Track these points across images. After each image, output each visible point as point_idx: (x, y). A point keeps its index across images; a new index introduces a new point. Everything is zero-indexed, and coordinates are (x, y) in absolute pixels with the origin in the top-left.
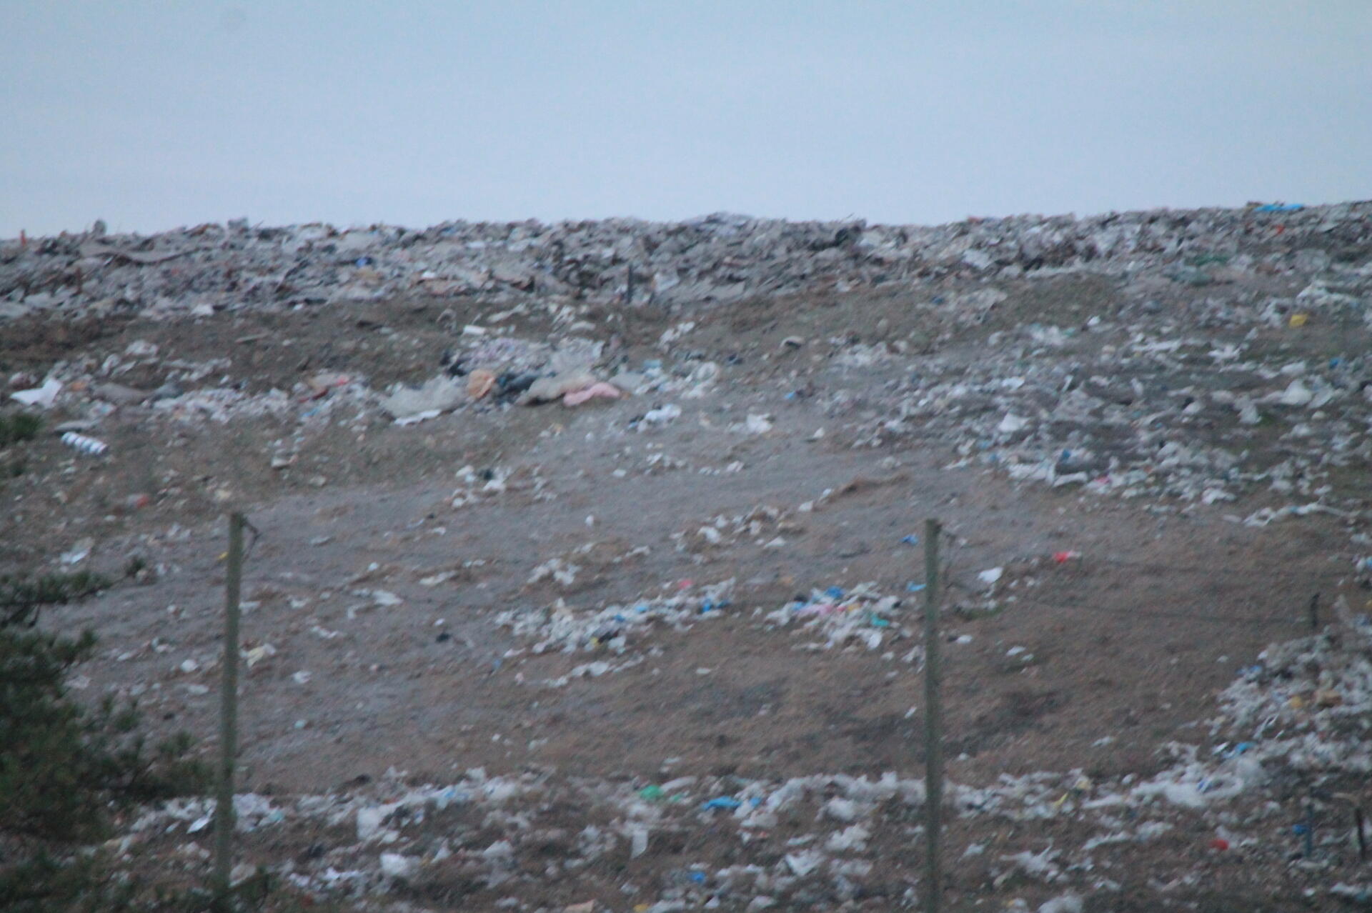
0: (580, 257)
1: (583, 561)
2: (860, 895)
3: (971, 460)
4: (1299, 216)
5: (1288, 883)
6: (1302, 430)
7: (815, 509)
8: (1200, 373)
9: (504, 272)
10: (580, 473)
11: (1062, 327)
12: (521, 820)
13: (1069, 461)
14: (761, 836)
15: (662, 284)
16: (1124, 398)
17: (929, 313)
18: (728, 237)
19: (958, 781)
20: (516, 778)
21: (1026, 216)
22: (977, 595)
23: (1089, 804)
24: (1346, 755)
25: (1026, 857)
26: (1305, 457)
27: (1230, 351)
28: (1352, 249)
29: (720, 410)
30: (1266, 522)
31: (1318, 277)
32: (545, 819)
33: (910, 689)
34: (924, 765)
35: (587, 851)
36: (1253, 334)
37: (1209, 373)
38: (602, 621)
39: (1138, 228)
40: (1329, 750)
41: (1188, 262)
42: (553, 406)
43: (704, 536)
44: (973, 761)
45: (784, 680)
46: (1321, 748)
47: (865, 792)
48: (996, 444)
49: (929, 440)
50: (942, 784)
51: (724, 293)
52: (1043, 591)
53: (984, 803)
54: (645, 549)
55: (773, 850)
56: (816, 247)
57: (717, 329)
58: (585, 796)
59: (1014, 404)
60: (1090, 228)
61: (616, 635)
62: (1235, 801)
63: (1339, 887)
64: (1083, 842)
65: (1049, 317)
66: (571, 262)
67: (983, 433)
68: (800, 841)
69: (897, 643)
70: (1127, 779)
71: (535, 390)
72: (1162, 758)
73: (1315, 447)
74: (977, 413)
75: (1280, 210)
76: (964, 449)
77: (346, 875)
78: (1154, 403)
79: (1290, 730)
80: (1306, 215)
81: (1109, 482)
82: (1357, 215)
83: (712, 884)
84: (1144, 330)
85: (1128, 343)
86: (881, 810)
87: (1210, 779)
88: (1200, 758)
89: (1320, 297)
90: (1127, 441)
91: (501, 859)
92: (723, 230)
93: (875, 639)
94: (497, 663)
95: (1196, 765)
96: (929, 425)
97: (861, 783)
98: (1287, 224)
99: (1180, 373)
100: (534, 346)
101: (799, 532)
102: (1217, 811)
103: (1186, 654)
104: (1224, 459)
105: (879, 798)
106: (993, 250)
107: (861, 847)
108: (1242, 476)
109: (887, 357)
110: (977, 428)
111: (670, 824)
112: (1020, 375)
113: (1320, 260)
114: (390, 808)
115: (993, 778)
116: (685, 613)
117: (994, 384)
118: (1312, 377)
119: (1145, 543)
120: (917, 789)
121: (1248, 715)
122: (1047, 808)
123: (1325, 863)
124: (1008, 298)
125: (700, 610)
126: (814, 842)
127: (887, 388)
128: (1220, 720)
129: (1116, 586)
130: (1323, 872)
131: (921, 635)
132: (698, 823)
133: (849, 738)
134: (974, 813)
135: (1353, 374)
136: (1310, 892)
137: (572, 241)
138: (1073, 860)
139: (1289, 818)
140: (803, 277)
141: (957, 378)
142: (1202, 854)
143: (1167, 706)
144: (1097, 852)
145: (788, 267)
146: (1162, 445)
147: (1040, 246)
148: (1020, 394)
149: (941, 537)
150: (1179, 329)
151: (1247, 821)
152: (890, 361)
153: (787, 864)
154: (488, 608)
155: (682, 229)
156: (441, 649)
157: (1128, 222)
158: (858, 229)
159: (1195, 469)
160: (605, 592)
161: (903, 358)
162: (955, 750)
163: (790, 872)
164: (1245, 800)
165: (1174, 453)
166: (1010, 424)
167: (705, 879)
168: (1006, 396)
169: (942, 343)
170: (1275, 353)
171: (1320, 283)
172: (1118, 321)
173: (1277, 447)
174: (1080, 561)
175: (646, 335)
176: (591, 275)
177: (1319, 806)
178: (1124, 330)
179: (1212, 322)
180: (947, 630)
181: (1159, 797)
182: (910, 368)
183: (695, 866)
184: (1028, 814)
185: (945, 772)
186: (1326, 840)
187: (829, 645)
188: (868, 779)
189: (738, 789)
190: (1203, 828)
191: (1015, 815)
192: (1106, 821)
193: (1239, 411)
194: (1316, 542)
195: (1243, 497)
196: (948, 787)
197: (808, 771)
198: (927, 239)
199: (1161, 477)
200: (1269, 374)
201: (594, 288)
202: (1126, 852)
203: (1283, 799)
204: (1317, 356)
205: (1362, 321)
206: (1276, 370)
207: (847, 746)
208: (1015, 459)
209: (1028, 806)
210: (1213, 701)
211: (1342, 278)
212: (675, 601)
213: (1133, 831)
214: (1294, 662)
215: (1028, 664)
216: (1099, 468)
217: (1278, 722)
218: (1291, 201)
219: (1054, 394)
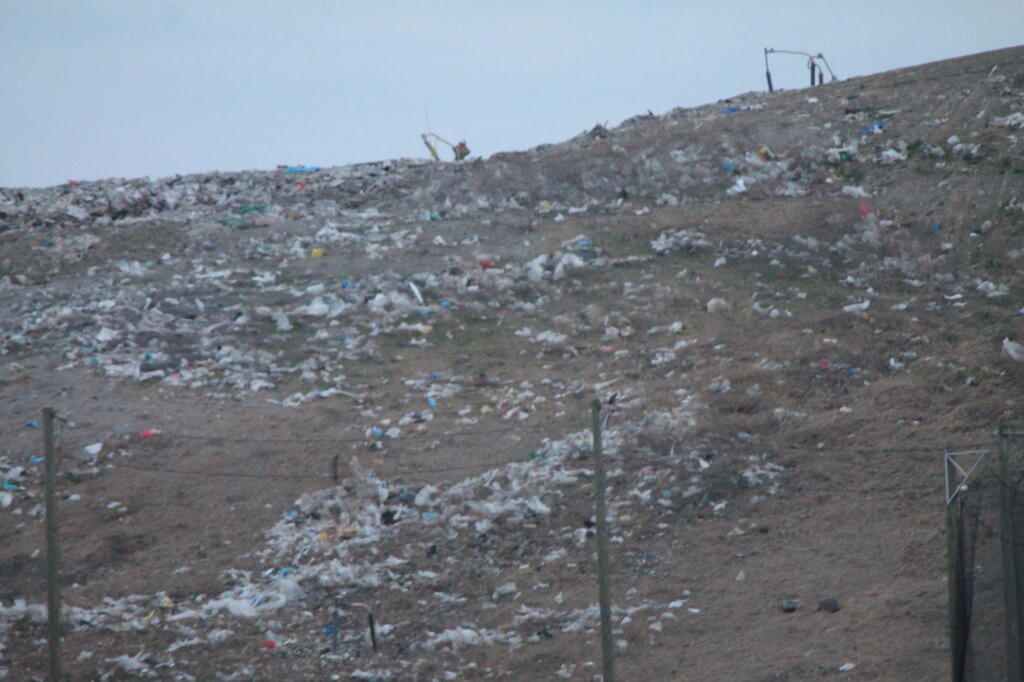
3: (76, 363)
4: (316, 175)
5: (320, 671)
6: (323, 334)
8: (245, 294)
11: (142, 261)
13: (151, 362)
16: (190, 313)
17: (41, 253)
19: (72, 604)
21: (113, 179)
22: (84, 464)
23: (170, 618)
24: (361, 575)
25: (124, 659)
26: (325, 354)
27: (268, 277)
28: (355, 199)
30: (299, 403)
31: (331, 221)
33: (34, 536)
34: (46, 592)
36: (284, 264)
37: (252, 294)
39: (197, 186)
40: (348, 571)
41: (235, 211)
44: (83, 588)
46: (342, 570)
47: (3, 615)
48: (96, 351)
49: (46, 349)
50: (60, 607)
52: (134, 459)
53: (93, 620)
59: (108, 320)
60: (161, 188)
62: (280, 611)
63: (357, 673)
64: (167, 646)
65: (132, 254)
67: (85, 343)
69: (24, 501)
70: (199, 598)
72: (225, 581)
73: (331, 347)
74: (79, 328)
75: (302, 171)
76: (71, 355)
78: (212, 317)
79: (319, 557)
80: (321, 174)
81: (182, 376)
82: (358, 174)
84: (204, 263)
85: (192, 273)
86: (14, 628)
87: (261, 596)
88: (252, 581)
89: (333, 235)
90: (194, 346)
93: (7, 499)
95: (250, 586)
96: (44, 337)
98: (308, 181)
99: (231, 294)
102: (266, 619)
103: (241, 503)
104: (266, 357)
105: (13, 619)
106: (88, 205)
108: (279, 369)
109: (11, 287)
110: (81, 339)
112: (111, 299)
113: (332, 208)
115: (98, 601)
117: (93, 305)
118: (329, 295)
119: (209, 421)
120: (41, 611)
121: (288, 547)
122: (139, 621)
123: (347, 655)
124: (102, 241)
127: (12, 311)
128: (268, 551)
129: (187, 454)
130: (345, 662)
131: (42, 495)
134: (84, 627)
135: (359, 292)
136: (335, 677)
138: (159, 659)
139: (320, 623)
141: (64, 302)
142: (256, 651)
143: (228, 542)
144: (177, 654)
146: (219, 348)
147: (126, 202)
148: (112, 313)
149: (55, 420)
150: (229, 261)
151: (289, 626)
152: (13, 290)
157: (189, 182)
159: (244, 365)
161: (23, 287)
162: (71, 580)
164: (287, 610)
165: (229, 354)
166: (105, 335)
168: (101, 314)
169: (53, 275)
170: (301, 277)
171: (332, 225)
172: (184, 256)
173: (304, 347)
174: (161, 435)
177: (341, 613)
178: (189, 263)
179: (255, 256)
180: (62, 491)
181: (224, 610)
182: (29, 295)
184: (126, 626)
185: (63, 597)
186: (348, 638)
188: (5, 605)
190: (257, 632)
191: (116, 628)
192: (184, 629)
193: (275, 322)
194: (335, 416)
195: (281, 384)
196: (65, 609)
198: (38, 199)
199: (219, 372)
200: (297, 293)
202: (199, 653)
203: (315, 609)
204: (331, 279)
205: (364, 252)
206: (302, 290)
208: (109, 361)
209: (125, 621)
210: (262, 538)
211: (350, 220)
213: (204, 636)
214: (321, 507)
215: (123, 515)
216: (173, 366)
217: (311, 551)
218: (309, 164)
219: (138, 311)
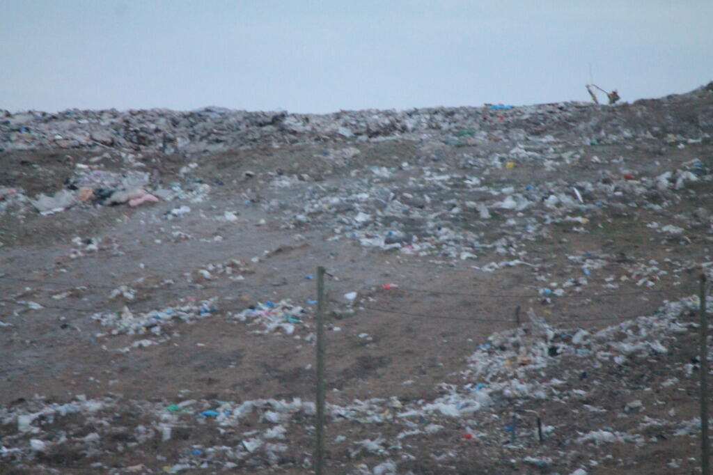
0: (138, 129)
1: (139, 287)
2: (282, 462)
3: (341, 236)
4: (511, 111)
5: (503, 456)
6: (512, 222)
7: (260, 261)
8: (459, 192)
9: (97, 136)
10: (138, 241)
11: (388, 167)
12: (104, 422)
13: (392, 237)
14: (230, 430)
15: (181, 143)
16: (421, 204)
17: (319, 159)
18: (216, 118)
19: (332, 403)
20: (102, 400)
21: (371, 109)
22: (343, 306)
23: (400, 415)
24: (533, 390)
25: (367, 442)
26: (513, 236)
27: (475, 181)
28: (539, 129)
29: (211, 209)
30: (493, 269)
31: (521, 143)
32: (117, 422)
33: (308, 354)
34: (315, 394)
35: (138, 438)
36: (487, 172)
37: (464, 192)
38: (148, 319)
39: (428, 117)
40: (524, 387)
41: (455, 134)
42: (123, 206)
43: (202, 274)
44: (340, 392)
45: (243, 350)
46: (520, 386)
47: (285, 408)
48: (355, 228)
49: (321, 226)
50: (325, 404)
51: (214, 148)
52: (377, 304)
53: (347, 414)
54: (171, 281)
55: (236, 438)
56: (261, 125)
57: (210, 167)
58: (138, 409)
59: (364, 208)
60: (404, 117)
61: (155, 325)
62: (476, 414)
63: (529, 459)
64: (395, 435)
65: (383, 162)
66: (132, 131)
67: (347, 222)
68: (250, 433)
69: (302, 330)
70: (420, 402)
71: (114, 197)
72: (438, 391)
73: (517, 231)
74: (344, 212)
75: (502, 108)
77: (11, 450)
78: (436, 207)
79: (504, 377)
80: (515, 111)
81: (413, 248)
82: (540, 111)
83: (204, 456)
84: (432, 170)
85: (422, 176)
86: (293, 417)
87: (463, 402)
88: (458, 392)
89: (521, 153)
90: (422, 227)
91: (94, 442)
92: (212, 115)
93: (290, 328)
94: (93, 340)
95: (456, 395)
96: (320, 218)
97: (283, 403)
98: (506, 116)
99: (449, 192)
100: (114, 175)
101: (252, 273)
102: (465, 419)
103: (451, 337)
104: (471, 237)
105: (292, 411)
106: (353, 127)
107: (282, 437)
108: (481, 245)
109: (298, 182)
110: (344, 220)
111: (183, 424)
112: (366, 193)
113: (522, 134)
114: (36, 415)
115: (350, 402)
116: (192, 315)
117: (354, 196)
118: (517, 195)
119: (431, 280)
120: (311, 406)
121: (483, 369)
122: (379, 416)
123: (521, 446)
124: (362, 152)
125: (199, 313)
126: (258, 434)
127: (298, 199)
128: (469, 371)
129: (415, 302)
130: (520, 451)
131: (314, 327)
132: (196, 424)
133: (277, 380)
134: (341, 419)
135: (538, 194)
136: (513, 461)
137: (134, 120)
138: (391, 444)
139: (503, 423)
140: (254, 140)
141: (334, 194)
142: (458, 440)
143: (441, 364)
144: (403, 441)
145: (247, 134)
146: (439, 229)
147: (378, 126)
148: (367, 202)
149: (325, 276)
150: (449, 169)
152: (299, 185)
153: (243, 445)
154: (88, 311)
155: (192, 115)
156: (63, 332)
157: (423, 113)
158: (283, 115)
159: (456, 241)
160: (149, 303)
161: (306, 183)
162: (332, 386)
163: (245, 449)
164: (481, 413)
165: (446, 234)
166: (361, 218)
167: (201, 453)
168: (359, 203)
169: (327, 175)
170: (498, 182)
171: (521, 146)
172: (417, 164)
173: (499, 231)
174: (397, 288)
175: (172, 169)
176: (143, 138)
177: (519, 416)
178: (421, 169)
179: (466, 166)
180: (328, 324)
181: (437, 411)
182: (310, 188)
183: (195, 446)
184: (369, 420)
185: (326, 398)
186: (523, 434)
187: (267, 332)
188: (287, 402)
189: (219, 406)
190: (459, 427)
191: (362, 420)
192: (409, 424)
193: (479, 212)
194: (519, 280)
195: (481, 256)
196: (328, 406)
197: (255, 397)
198: (319, 122)
199: (439, 246)
200: (495, 193)
201: (144, 145)
202: (419, 440)
203: (500, 413)
204: (519, 183)
205: (543, 166)
206: (499, 191)
207: (275, 384)
208: (364, 236)
209: (368, 416)
210: (465, 362)
211: (534, 143)
212: (186, 308)
213: (422, 429)
214: (507, 342)
215: (369, 342)
216: (407, 241)
217: (499, 373)
219: (384, 202)
